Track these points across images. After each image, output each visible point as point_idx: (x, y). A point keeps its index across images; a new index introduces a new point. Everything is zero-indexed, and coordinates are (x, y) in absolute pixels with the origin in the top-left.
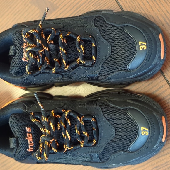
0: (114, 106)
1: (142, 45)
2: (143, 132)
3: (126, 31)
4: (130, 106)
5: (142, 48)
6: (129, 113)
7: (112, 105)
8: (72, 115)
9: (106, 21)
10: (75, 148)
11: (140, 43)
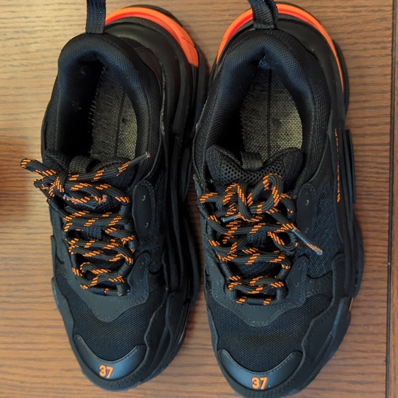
0: (150, 323)
1: (262, 382)
2: (105, 369)
3: (291, 356)
4: (150, 350)
5: (255, 381)
6: (135, 351)
7: (151, 320)
8: (124, 268)
9: (315, 319)
10: (73, 257)
11: (265, 379)
